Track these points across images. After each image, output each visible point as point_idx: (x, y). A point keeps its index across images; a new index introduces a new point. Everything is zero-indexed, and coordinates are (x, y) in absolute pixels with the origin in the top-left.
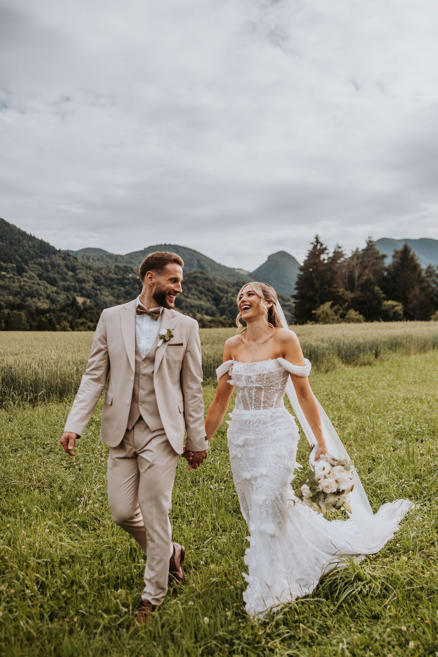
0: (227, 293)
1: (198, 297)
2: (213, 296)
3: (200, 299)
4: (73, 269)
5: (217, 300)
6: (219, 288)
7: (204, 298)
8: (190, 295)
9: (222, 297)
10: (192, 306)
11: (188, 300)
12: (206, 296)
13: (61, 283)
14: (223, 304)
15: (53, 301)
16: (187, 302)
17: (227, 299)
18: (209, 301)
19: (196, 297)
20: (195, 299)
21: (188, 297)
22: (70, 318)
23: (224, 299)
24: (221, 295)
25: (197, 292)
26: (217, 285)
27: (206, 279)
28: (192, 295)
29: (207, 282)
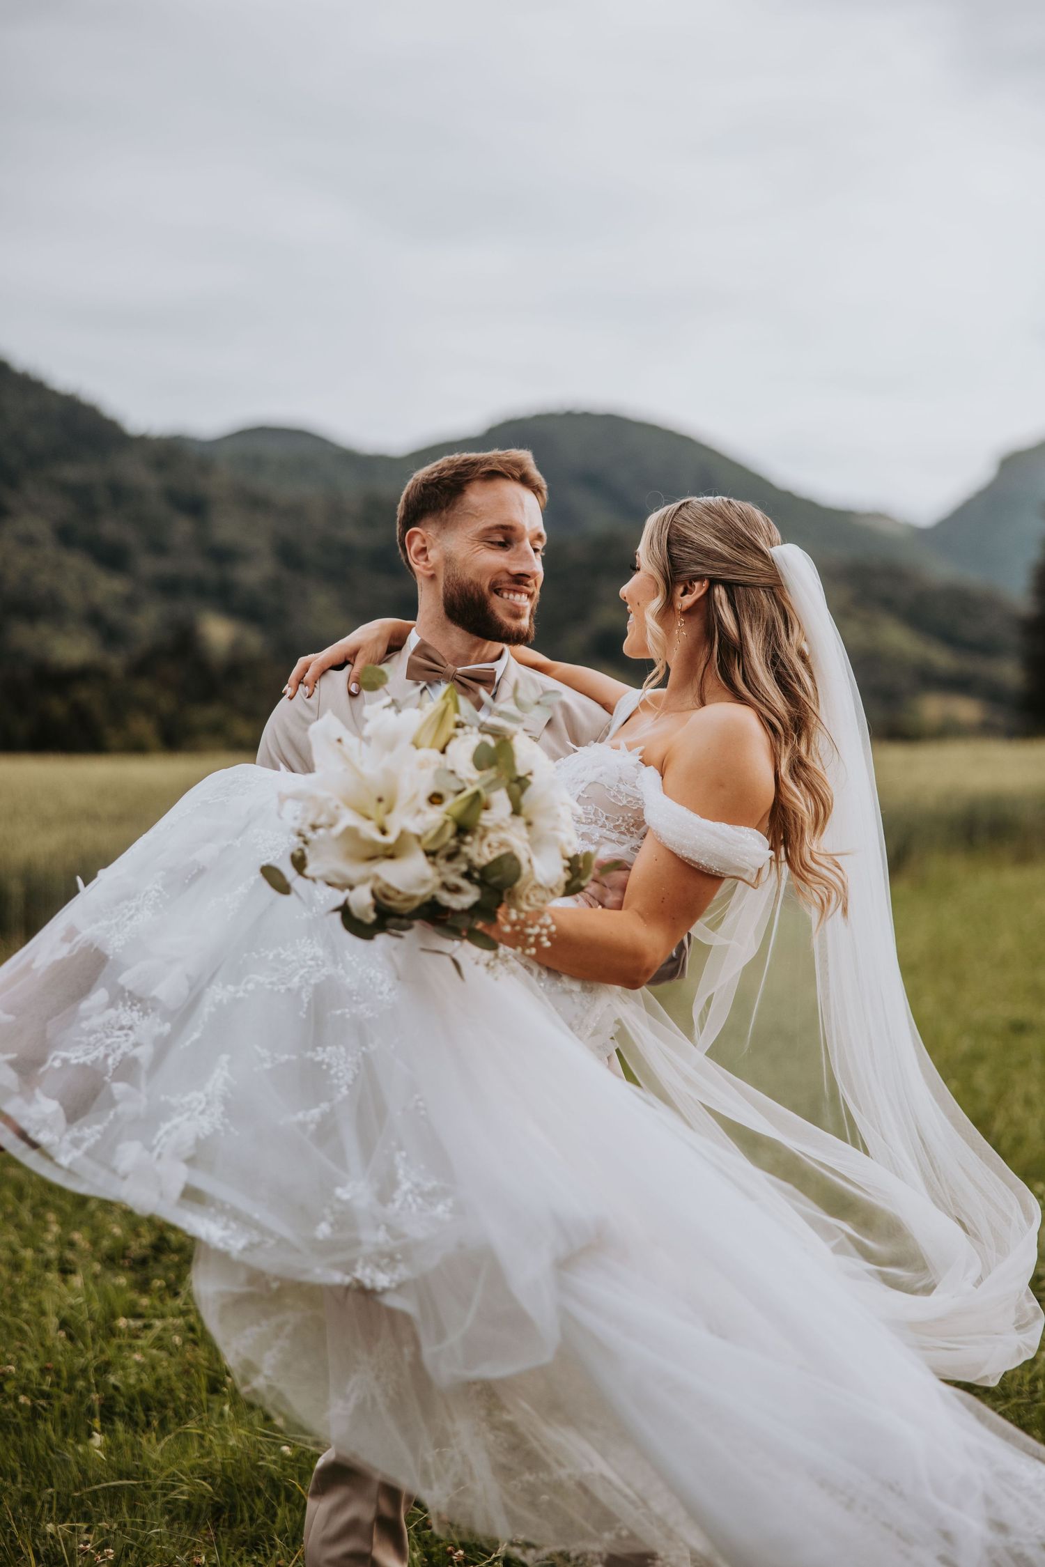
4: (195, 507)
13: (148, 565)
15: (111, 635)
22: (166, 703)
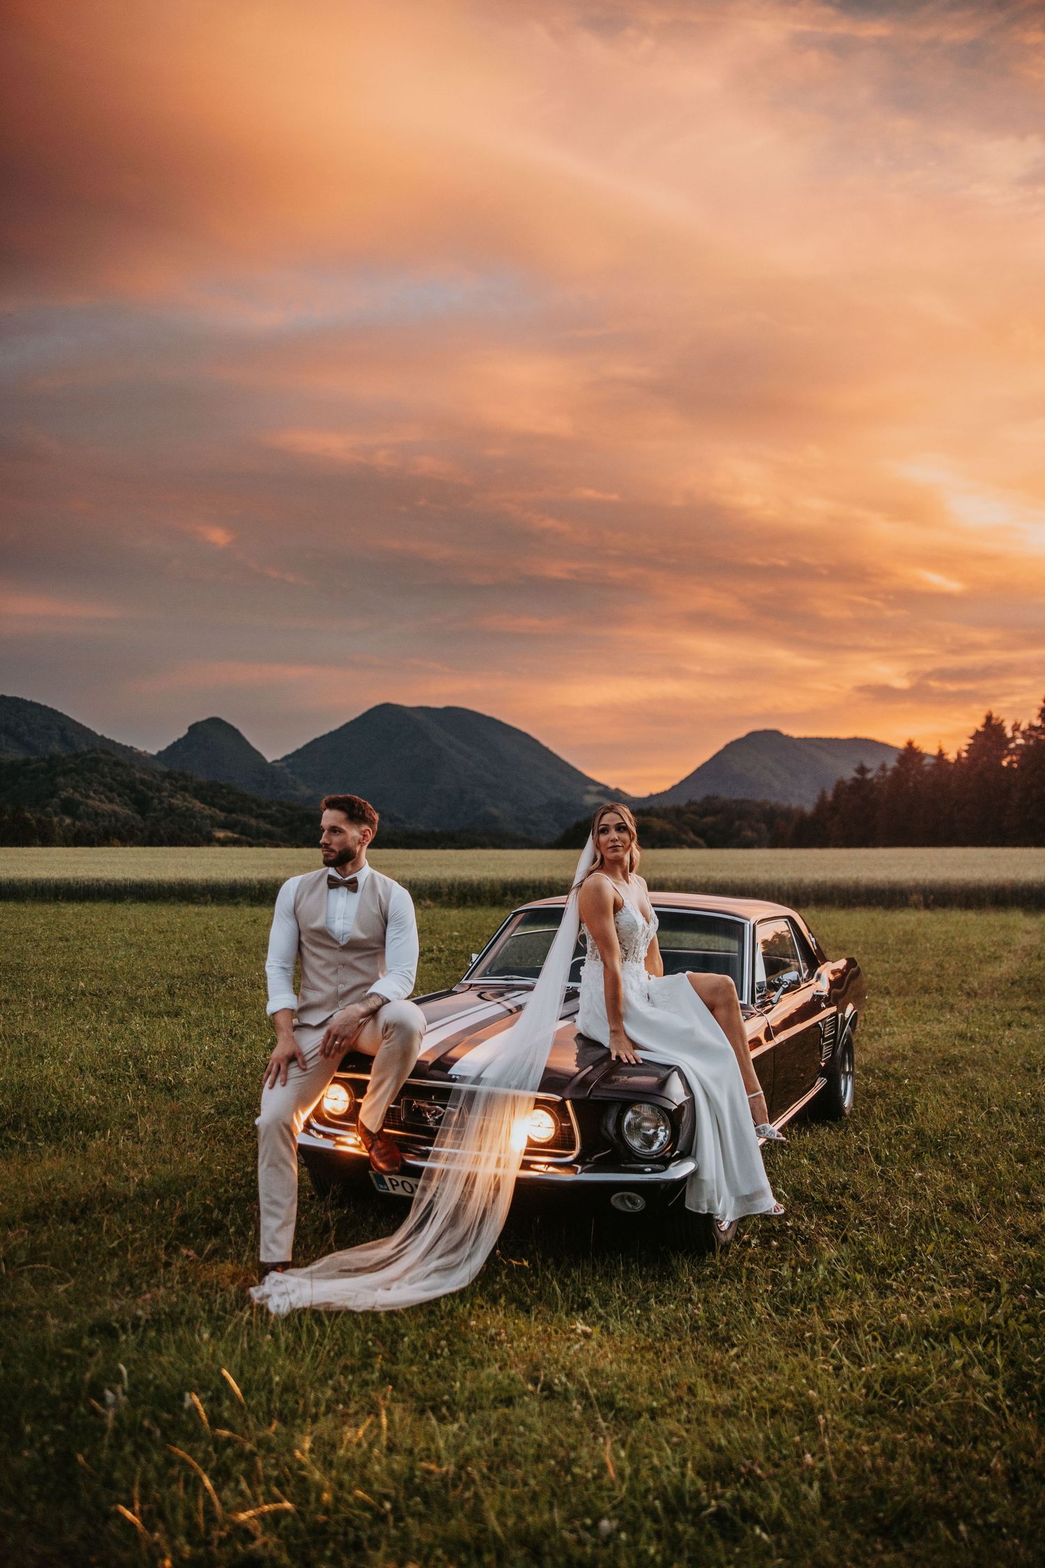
0: (159, 790)
1: (106, 797)
2: (133, 796)
3: (111, 801)
5: (141, 805)
6: (143, 782)
7: (117, 800)
8: (92, 794)
9: (153, 798)
10: (97, 814)
11: (90, 802)
12: (119, 795)
14: (155, 810)
16: (87, 805)
17: (161, 802)
18: (126, 804)
19: (103, 797)
20: (101, 801)
21: (88, 797)
23: (156, 801)
24: (150, 794)
25: (101, 789)
26: (138, 775)
27: (117, 764)
28: (95, 792)
29: (119, 770)
